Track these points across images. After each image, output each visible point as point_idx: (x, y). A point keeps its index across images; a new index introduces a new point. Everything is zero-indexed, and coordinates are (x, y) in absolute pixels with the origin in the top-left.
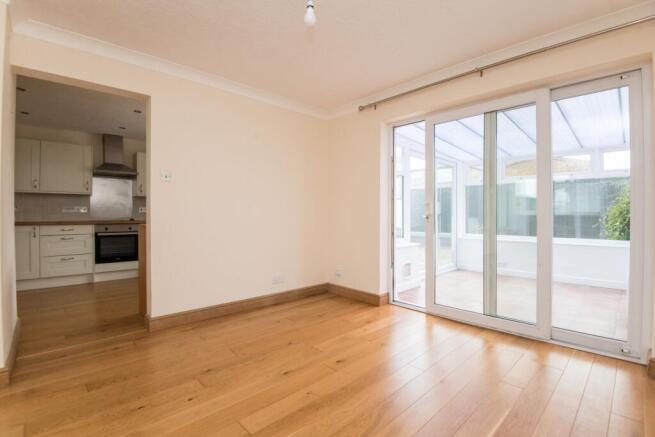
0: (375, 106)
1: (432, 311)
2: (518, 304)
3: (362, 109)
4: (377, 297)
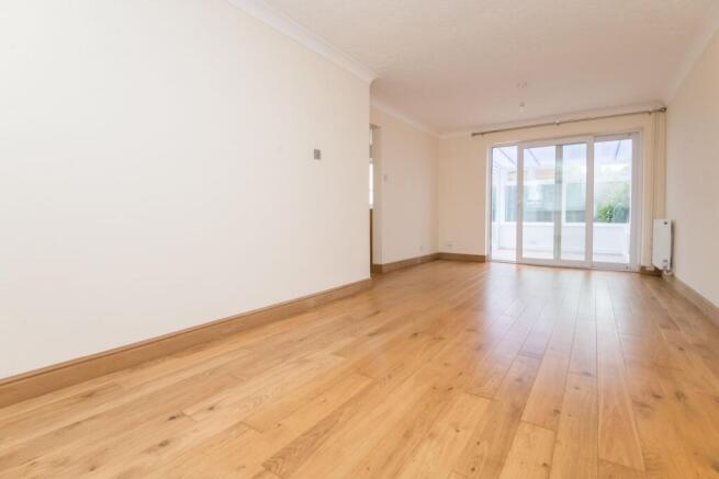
0: (482, 134)
1: (520, 261)
2: (573, 251)
3: (474, 134)
4: (483, 257)
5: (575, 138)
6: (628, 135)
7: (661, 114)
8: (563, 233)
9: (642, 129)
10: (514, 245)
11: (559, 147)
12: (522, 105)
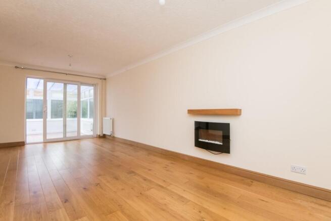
1: (45, 141)
5: (72, 82)
6: (92, 85)
7: (104, 81)
8: (67, 124)
9: (98, 84)
10: (42, 132)
11: (65, 85)
12: (70, 65)
